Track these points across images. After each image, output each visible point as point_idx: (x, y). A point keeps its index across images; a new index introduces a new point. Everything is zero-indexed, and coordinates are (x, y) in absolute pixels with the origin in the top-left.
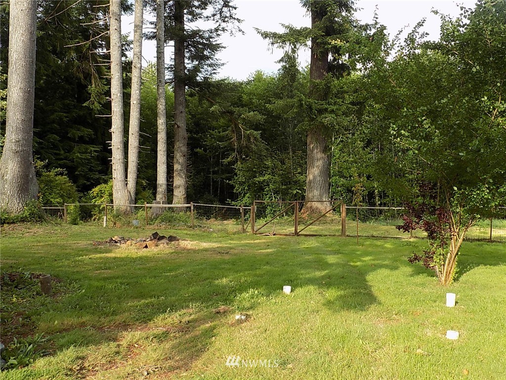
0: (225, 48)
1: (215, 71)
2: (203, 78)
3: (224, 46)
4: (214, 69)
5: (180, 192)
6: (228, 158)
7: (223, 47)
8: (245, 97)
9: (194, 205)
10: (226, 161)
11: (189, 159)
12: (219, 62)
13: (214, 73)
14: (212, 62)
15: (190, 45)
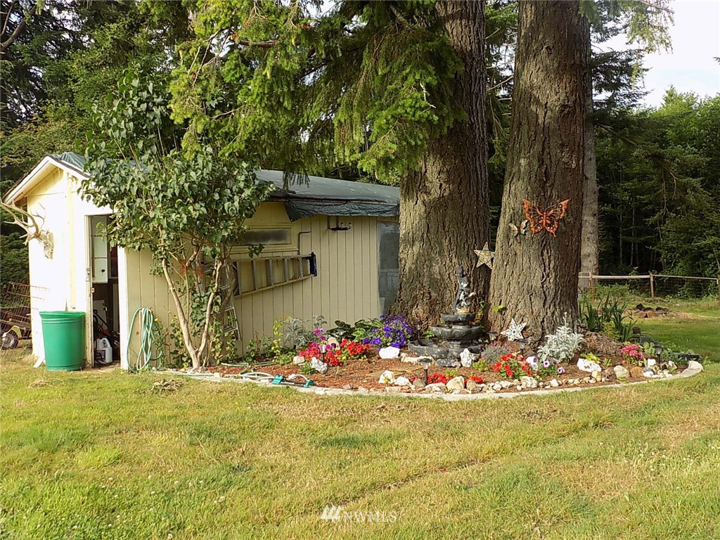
0: (647, 70)
1: (634, 103)
2: (617, 113)
3: (646, 68)
4: (634, 101)
5: (590, 261)
6: (654, 216)
7: (644, 70)
8: (670, 132)
9: (654, 277)
10: (651, 220)
11: (600, 219)
12: (640, 91)
13: (633, 105)
14: (630, 91)
15: (598, 71)
